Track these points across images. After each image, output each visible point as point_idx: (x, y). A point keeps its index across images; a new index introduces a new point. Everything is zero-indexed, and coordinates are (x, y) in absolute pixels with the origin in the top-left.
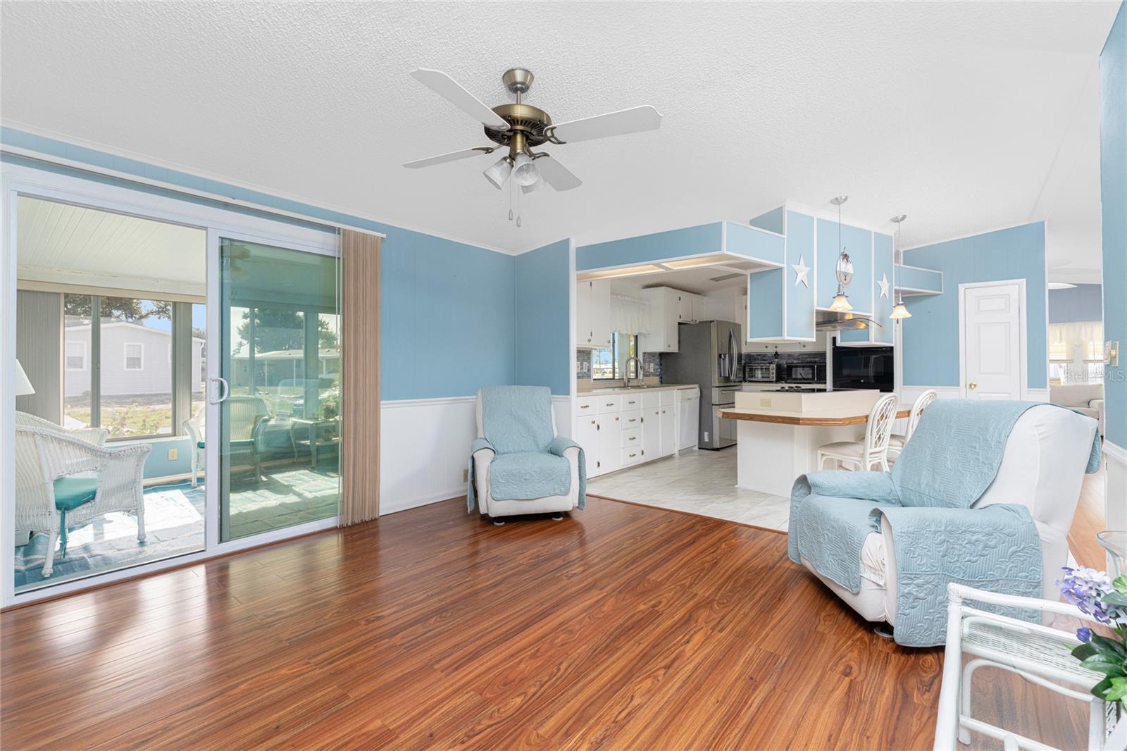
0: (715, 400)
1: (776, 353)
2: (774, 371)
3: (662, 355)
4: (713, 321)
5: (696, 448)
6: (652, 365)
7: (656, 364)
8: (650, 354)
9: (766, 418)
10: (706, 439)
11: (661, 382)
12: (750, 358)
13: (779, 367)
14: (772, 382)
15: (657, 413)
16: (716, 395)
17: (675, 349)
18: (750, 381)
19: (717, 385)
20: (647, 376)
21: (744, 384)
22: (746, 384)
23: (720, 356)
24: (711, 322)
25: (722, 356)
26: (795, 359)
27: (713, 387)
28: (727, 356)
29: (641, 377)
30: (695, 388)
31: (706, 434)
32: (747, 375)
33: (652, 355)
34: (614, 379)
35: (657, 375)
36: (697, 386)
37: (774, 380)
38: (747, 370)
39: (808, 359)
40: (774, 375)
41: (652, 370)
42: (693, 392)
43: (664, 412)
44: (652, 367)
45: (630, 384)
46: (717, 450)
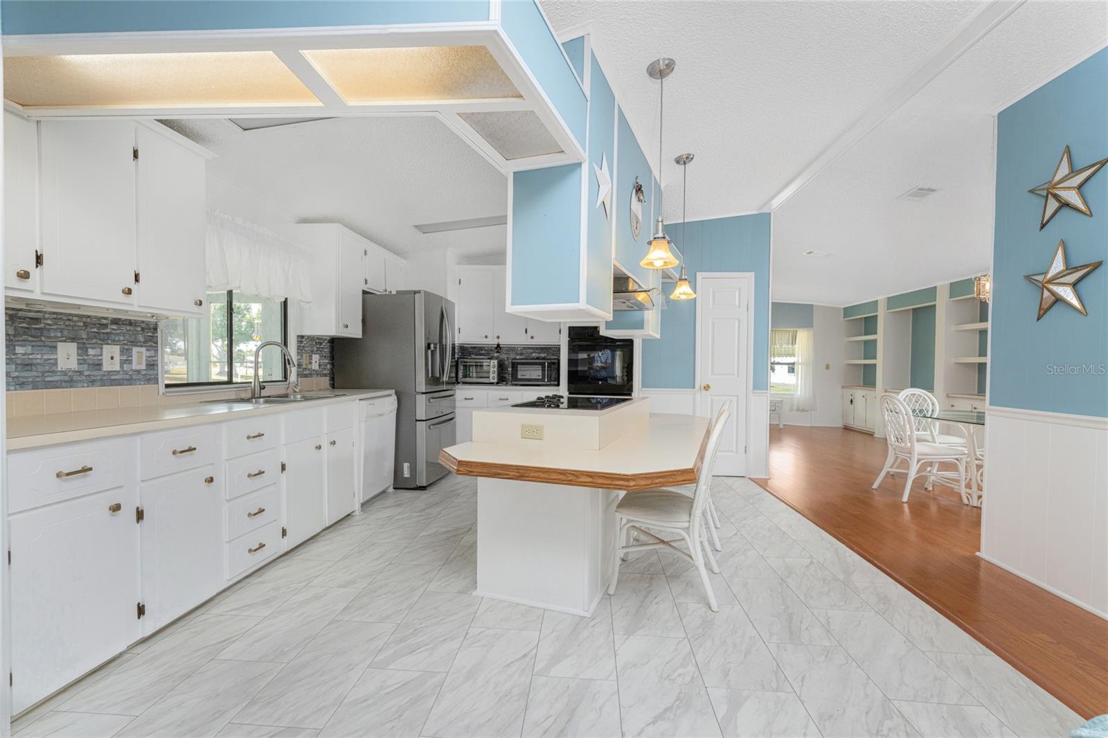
0: (421, 413)
1: (498, 345)
2: (496, 369)
3: (333, 341)
4: (419, 292)
5: (391, 490)
6: (316, 358)
7: (322, 357)
8: (311, 338)
9: (554, 476)
10: (406, 474)
11: (333, 386)
12: (466, 351)
13: (501, 366)
14: (492, 383)
15: (319, 447)
16: (422, 407)
17: (355, 332)
18: (465, 383)
19: (424, 391)
20: (306, 376)
21: (458, 387)
22: (460, 386)
23: (428, 346)
24: (415, 292)
25: (432, 346)
26: (517, 354)
27: (418, 393)
28: (438, 345)
29: (293, 377)
30: (390, 395)
31: (406, 465)
32: (460, 375)
33: (316, 341)
34: (230, 382)
35: (325, 375)
36: (393, 391)
37: (496, 381)
38: (461, 368)
39: (534, 355)
40: (496, 375)
41: (315, 366)
42: (387, 404)
43: (333, 443)
44: (316, 362)
45: (264, 393)
46: (422, 488)
